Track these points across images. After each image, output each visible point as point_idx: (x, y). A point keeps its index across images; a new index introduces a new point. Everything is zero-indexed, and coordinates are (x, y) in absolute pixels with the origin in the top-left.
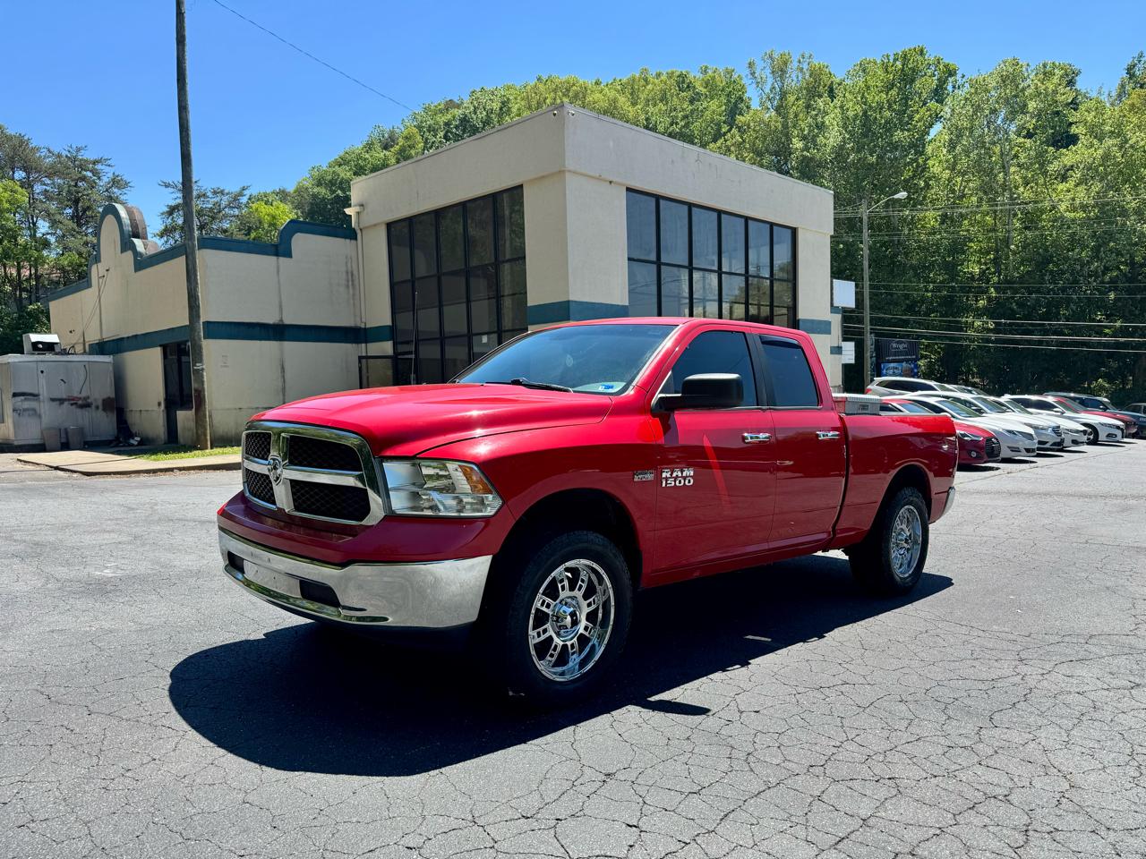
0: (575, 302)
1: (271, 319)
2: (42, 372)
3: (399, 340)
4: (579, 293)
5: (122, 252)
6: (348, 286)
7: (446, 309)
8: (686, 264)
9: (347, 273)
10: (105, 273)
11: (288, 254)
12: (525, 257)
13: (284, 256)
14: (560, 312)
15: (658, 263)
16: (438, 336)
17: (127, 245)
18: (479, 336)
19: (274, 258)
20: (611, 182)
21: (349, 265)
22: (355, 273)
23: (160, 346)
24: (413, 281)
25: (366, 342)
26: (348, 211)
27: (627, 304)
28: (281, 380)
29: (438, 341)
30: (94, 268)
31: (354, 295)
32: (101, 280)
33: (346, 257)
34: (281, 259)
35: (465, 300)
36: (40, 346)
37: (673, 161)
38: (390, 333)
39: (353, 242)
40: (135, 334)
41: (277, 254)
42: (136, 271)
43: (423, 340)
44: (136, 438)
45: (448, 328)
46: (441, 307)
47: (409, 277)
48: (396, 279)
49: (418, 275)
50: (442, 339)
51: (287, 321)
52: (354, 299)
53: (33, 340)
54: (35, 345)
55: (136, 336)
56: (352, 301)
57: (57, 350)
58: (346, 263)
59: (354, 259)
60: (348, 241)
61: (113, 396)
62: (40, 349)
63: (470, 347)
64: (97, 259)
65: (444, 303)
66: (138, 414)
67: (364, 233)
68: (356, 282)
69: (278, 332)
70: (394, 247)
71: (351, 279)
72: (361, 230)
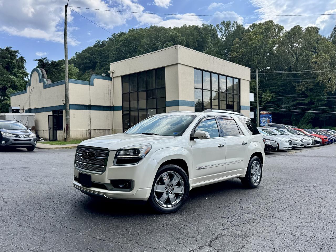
0: (180, 100)
1: (87, 104)
2: (15, 118)
3: (124, 110)
4: (181, 98)
5: (39, 83)
6: (109, 94)
7: (140, 102)
8: (210, 89)
9: (109, 90)
10: (33, 89)
11: (93, 85)
12: (165, 87)
13: (91, 85)
14: (176, 103)
15: (202, 89)
16: (137, 109)
17: (41, 81)
18: (150, 110)
19: (89, 86)
20: (190, 66)
21: (109, 88)
22: (111, 90)
23: (52, 111)
24: (129, 93)
25: (114, 111)
26: (109, 72)
27: (194, 101)
28: (89, 122)
29: (137, 111)
30: (28, 87)
31: (110, 97)
32: (31, 91)
33: (109, 86)
34: (90, 86)
35: (146, 99)
36: (15, 110)
37: (207, 61)
38: (122, 108)
39: (111, 81)
40: (42, 107)
41: (89, 85)
42: (44, 89)
43: (131, 110)
44: (42, 139)
45: (140, 107)
46: (138, 100)
47: (128, 91)
48: (124, 93)
49: (131, 91)
50: (138, 110)
51: (92, 104)
52: (110, 98)
53: (13, 109)
54: (13, 110)
55: (43, 108)
56: (110, 99)
57: (20, 111)
58: (109, 87)
59: (111, 86)
60: (109, 81)
61: (35, 126)
62: (15, 111)
63: (147, 112)
64: (30, 85)
65: (139, 100)
66: (42, 132)
67: (114, 79)
68: (111, 93)
69: (89, 107)
70: (124, 83)
71: (110, 92)
72: (113, 78)
